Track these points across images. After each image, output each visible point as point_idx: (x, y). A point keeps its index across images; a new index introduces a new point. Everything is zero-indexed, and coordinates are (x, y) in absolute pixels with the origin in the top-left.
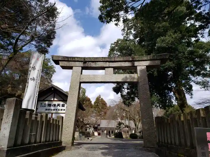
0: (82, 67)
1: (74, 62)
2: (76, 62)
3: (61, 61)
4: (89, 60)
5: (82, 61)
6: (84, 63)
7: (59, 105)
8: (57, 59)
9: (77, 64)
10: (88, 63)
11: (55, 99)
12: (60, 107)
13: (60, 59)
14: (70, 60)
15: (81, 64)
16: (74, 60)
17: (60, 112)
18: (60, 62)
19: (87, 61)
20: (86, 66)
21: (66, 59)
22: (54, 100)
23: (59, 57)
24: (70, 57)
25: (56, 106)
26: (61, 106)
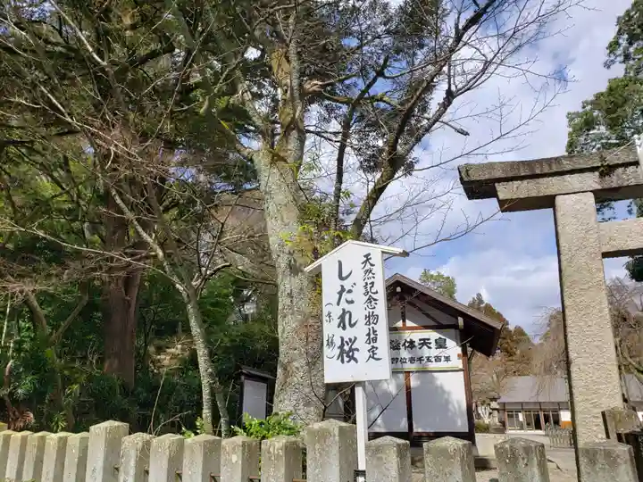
0: (595, 192)
1: (559, 178)
2: (567, 177)
3: (499, 180)
4: (627, 160)
5: (592, 169)
6: (602, 175)
7: (425, 342)
8: (487, 177)
9: (574, 181)
10: (620, 170)
11: (409, 323)
12: (430, 348)
13: (499, 174)
14: (538, 172)
15: (592, 181)
16: (555, 169)
17: (433, 366)
18: (500, 187)
19: (618, 166)
20: (614, 185)
21: (522, 169)
22: (405, 328)
23: (491, 166)
24: (540, 162)
25: (414, 346)
26: (433, 345)
